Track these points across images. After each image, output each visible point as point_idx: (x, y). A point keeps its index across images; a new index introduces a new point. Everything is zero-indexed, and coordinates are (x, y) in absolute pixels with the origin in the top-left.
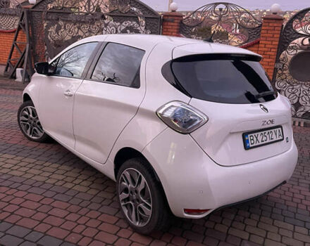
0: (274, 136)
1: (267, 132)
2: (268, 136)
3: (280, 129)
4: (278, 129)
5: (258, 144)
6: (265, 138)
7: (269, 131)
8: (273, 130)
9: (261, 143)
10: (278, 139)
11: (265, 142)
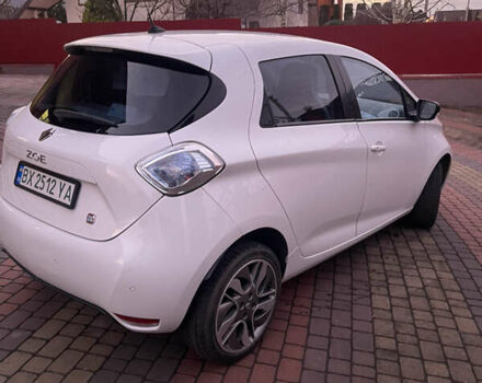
0: (56, 191)
1: (48, 176)
2: (46, 184)
3: (73, 186)
4: (68, 184)
5: (28, 186)
6: (40, 184)
7: (53, 178)
8: (58, 181)
9: (33, 188)
10: (61, 200)
11: (38, 191)
